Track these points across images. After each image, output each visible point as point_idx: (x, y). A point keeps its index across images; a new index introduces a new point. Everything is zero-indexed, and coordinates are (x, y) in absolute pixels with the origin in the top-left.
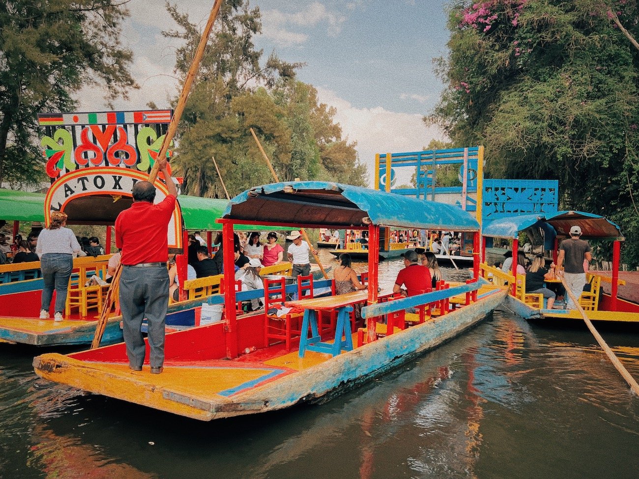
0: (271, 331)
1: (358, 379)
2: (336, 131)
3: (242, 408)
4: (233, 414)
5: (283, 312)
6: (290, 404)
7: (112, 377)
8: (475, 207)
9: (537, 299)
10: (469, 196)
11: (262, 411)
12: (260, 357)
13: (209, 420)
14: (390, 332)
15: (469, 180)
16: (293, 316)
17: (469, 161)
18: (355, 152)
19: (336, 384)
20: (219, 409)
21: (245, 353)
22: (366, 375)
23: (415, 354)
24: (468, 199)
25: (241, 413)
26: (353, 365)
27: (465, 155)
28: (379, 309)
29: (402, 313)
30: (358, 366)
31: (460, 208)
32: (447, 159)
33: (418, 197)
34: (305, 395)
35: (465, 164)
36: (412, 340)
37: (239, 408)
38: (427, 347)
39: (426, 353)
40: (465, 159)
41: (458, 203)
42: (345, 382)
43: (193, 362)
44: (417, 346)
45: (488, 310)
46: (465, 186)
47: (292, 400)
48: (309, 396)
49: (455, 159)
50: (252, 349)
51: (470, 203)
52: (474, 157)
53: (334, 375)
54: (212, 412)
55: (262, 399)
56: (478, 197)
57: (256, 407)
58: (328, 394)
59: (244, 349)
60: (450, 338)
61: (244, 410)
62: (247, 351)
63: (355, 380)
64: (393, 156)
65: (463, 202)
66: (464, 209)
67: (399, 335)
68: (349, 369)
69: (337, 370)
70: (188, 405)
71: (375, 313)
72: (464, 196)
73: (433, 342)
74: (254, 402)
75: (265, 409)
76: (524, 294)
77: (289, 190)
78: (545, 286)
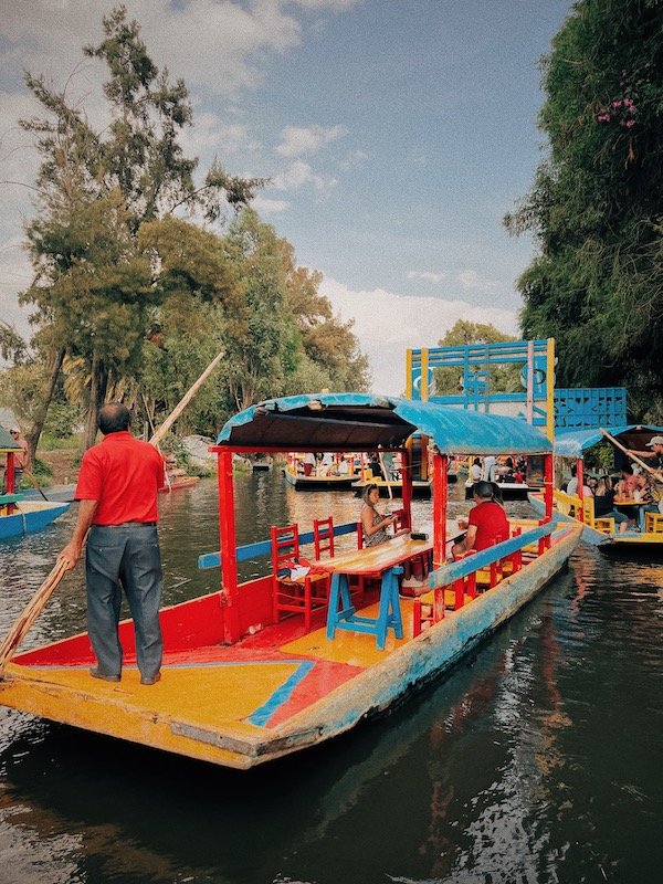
0: (282, 600)
1: (428, 676)
2: (324, 307)
3: (291, 743)
4: (280, 754)
5: (299, 574)
6: (349, 726)
7: (87, 698)
8: (545, 420)
9: (607, 525)
10: (537, 405)
11: (316, 743)
12: (272, 640)
13: (247, 767)
14: (459, 604)
15: (535, 383)
16: (313, 578)
17: (534, 359)
18: (351, 335)
19: (402, 689)
20: (261, 750)
21: (249, 634)
22: (437, 670)
23: (491, 630)
24: (535, 409)
25: (290, 751)
26: (421, 658)
27: (530, 350)
28: (450, 574)
29: (472, 575)
30: (427, 658)
31: (523, 422)
32: (504, 356)
33: (466, 407)
34: (367, 710)
35: (530, 364)
36: (487, 612)
37: (288, 744)
38: (502, 619)
39: (503, 626)
40: (530, 356)
41: (521, 414)
42: (414, 683)
43: (185, 654)
44: (493, 619)
45: (563, 558)
46: (530, 392)
47: (351, 721)
48: (372, 709)
49: (515, 355)
50: (259, 627)
51: (538, 416)
52: (541, 354)
53: (400, 676)
54: (252, 756)
55: (316, 725)
56: (548, 407)
57: (309, 738)
58: (393, 703)
59: (247, 628)
60: (527, 603)
61: (293, 746)
62: (252, 630)
63: (424, 678)
64: (431, 351)
65: (528, 414)
66: (530, 422)
67: (472, 606)
68: (417, 665)
69: (404, 668)
70: (214, 745)
71: (446, 578)
72: (530, 405)
73: (509, 612)
74: (305, 733)
75: (320, 740)
76: (593, 520)
77: (316, 406)
78: (615, 509)
